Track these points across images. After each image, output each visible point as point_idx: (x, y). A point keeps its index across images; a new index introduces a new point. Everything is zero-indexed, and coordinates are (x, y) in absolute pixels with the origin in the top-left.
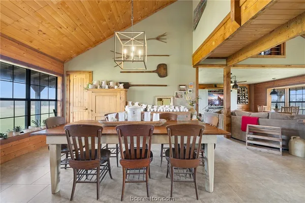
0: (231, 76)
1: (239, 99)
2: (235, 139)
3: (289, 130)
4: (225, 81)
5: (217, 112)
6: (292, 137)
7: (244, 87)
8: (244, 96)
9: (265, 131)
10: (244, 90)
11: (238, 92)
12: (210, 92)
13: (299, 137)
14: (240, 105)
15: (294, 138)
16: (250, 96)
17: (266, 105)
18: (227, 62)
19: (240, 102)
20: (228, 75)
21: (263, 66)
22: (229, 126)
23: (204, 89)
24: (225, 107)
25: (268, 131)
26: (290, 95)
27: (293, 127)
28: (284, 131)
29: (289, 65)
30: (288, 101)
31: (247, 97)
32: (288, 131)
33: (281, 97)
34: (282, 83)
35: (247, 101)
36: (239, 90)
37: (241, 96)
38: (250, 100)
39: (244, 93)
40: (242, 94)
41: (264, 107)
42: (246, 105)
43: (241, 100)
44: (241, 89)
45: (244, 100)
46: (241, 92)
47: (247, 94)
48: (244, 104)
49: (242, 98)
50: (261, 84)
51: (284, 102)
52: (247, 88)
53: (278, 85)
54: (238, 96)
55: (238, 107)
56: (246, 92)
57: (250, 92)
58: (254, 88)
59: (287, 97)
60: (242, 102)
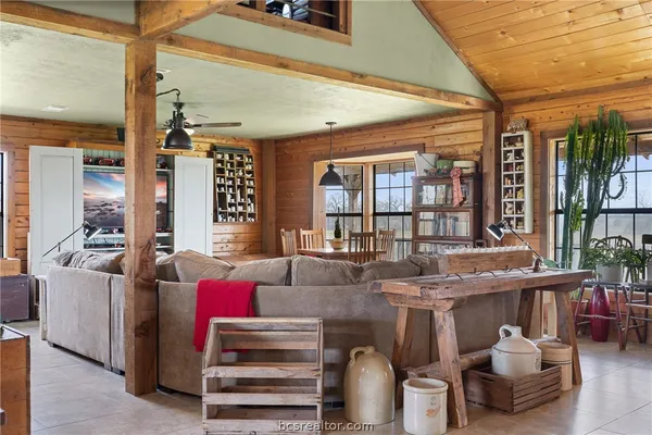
0: (160, 86)
1: (220, 200)
2: (172, 392)
3: (347, 323)
4: (132, 112)
5: (103, 268)
6: (353, 353)
7: (242, 151)
8: (242, 188)
9: (274, 340)
10: (241, 164)
11: (219, 172)
12: (96, 162)
13: (370, 350)
14: (228, 230)
15: (357, 354)
16: (261, 189)
17: (310, 229)
18: (138, 14)
19: (225, 215)
20: (144, 80)
21: (283, 64)
22: (150, 332)
23: (64, 143)
24: (132, 241)
25: (286, 339)
26: (374, 189)
27: (358, 310)
28: (335, 330)
29: (362, 76)
30: (371, 212)
31: (250, 191)
32: (344, 330)
33: (353, 197)
34: (355, 142)
35: (250, 209)
36: (221, 162)
37: (229, 187)
38: (262, 206)
39: (241, 174)
40: (232, 179)
41: (304, 236)
42: (248, 229)
43: (231, 205)
44: (231, 157)
45: (240, 204)
46: (230, 171)
47: (252, 182)
48: (240, 224)
49: (233, 196)
50: (297, 143)
51: (361, 215)
52: (252, 153)
53: (343, 150)
54: (220, 186)
55: (218, 238)
56: (249, 172)
57: (261, 174)
58: (277, 157)
59: (368, 197)
60: (232, 215)
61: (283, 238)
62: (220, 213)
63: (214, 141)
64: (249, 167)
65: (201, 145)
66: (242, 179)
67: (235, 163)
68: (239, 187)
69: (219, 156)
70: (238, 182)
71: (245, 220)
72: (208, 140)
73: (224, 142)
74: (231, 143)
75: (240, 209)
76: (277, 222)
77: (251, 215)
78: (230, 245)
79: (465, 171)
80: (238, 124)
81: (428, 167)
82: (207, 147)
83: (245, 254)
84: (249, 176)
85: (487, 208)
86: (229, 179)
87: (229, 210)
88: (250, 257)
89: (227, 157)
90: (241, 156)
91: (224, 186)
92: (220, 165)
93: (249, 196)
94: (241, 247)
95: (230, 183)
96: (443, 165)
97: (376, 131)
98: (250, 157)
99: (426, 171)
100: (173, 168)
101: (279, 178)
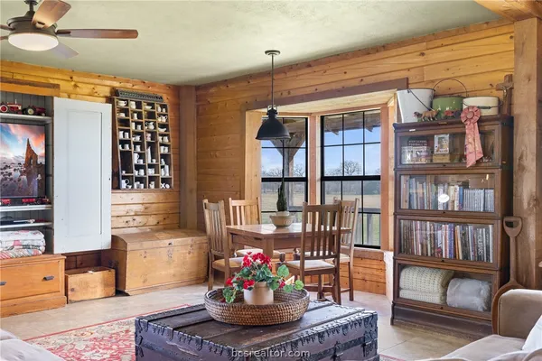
1: (123, 160)
7: (153, 99)
8: (152, 145)
10: (151, 115)
11: (120, 124)
14: (134, 199)
16: (179, 148)
17: (242, 198)
19: (130, 181)
26: (323, 147)
30: (318, 176)
31: (163, 150)
35: (164, 173)
36: (125, 111)
37: (136, 144)
38: (179, 169)
39: (152, 127)
40: (140, 134)
41: (234, 208)
42: (161, 197)
43: (138, 167)
44: (139, 105)
45: (151, 166)
46: (137, 123)
47: (166, 139)
48: (151, 191)
49: (142, 156)
50: (223, 88)
51: (305, 180)
52: (166, 101)
53: (285, 94)
54: (123, 142)
55: (121, 210)
56: (162, 126)
57: (179, 129)
58: (198, 107)
59: (314, 158)
60: (140, 179)
61: (206, 212)
62: (124, 177)
63: (116, 84)
64: (162, 120)
65: (99, 89)
66: (153, 134)
67: (144, 114)
68: (149, 144)
69: (122, 104)
70: (148, 138)
71: (157, 186)
72: (108, 83)
73: (129, 85)
74: (139, 88)
75: (151, 172)
76: (198, 189)
77: (165, 180)
78: (138, 219)
79: (485, 113)
80: (131, 34)
81: (421, 110)
82: (107, 92)
83: (158, 231)
84: (163, 131)
85: (522, 168)
86: (136, 134)
87: (136, 173)
88: (163, 235)
89: (133, 106)
90: (152, 105)
91: (128, 142)
92: (123, 115)
93: (163, 156)
94: (152, 220)
95: (138, 138)
96: (445, 106)
97: (333, 65)
98: (163, 106)
99: (418, 115)
100: (53, 116)
101: (201, 134)
